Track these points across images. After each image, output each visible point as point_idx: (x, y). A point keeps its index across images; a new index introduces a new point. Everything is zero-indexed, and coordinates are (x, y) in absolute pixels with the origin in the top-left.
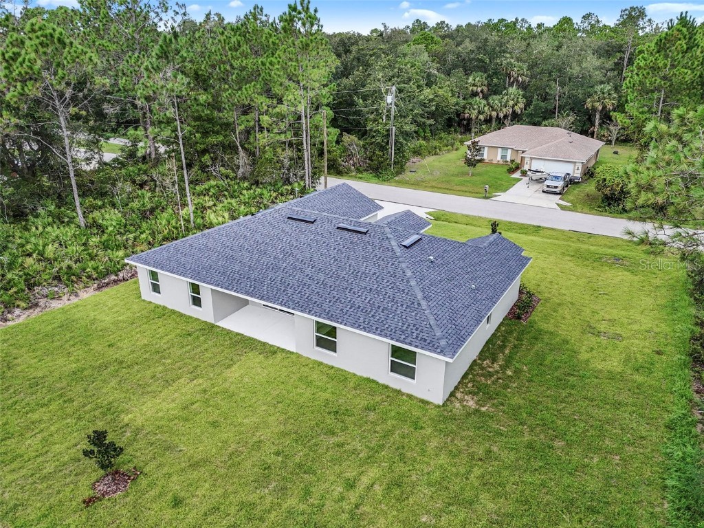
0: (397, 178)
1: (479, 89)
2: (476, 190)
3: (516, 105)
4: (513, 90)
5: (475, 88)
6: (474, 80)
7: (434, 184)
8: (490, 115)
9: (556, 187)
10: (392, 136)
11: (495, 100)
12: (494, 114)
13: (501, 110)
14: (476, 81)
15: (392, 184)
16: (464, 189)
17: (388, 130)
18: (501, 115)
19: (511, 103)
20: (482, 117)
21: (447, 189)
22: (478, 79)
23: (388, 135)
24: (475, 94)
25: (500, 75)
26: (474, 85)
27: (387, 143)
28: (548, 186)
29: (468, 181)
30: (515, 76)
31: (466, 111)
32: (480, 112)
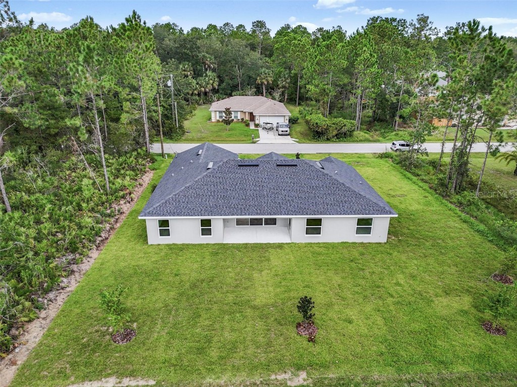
0: (183, 138)
1: (189, 73)
2: (242, 139)
3: (214, 83)
6: (184, 67)
9: (287, 131)
13: (206, 86)
14: (186, 68)
16: (233, 139)
18: (208, 90)
21: (224, 141)
22: (186, 66)
24: (186, 76)
26: (184, 71)
28: (282, 131)
29: (231, 134)
30: (209, 64)
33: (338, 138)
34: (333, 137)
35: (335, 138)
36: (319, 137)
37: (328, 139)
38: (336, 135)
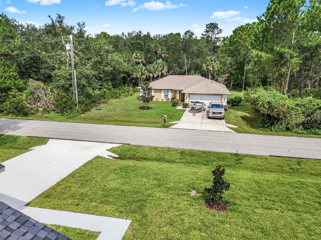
0: (82, 115)
1: (140, 61)
2: (155, 121)
3: (163, 70)
4: (160, 61)
5: (137, 60)
6: (137, 55)
7: (116, 118)
8: (149, 76)
9: (221, 113)
10: (74, 79)
11: (151, 67)
12: (151, 75)
13: (155, 72)
14: (138, 56)
15: (78, 121)
16: (144, 120)
17: (70, 75)
18: (155, 76)
19: (160, 69)
20: (144, 77)
21: (129, 121)
22: (139, 54)
23: (71, 79)
24: (138, 63)
25: (152, 52)
26: (136, 58)
27: (71, 85)
28: (214, 113)
29: (146, 114)
30: (160, 53)
31: (134, 73)
32: (142, 74)
33: (306, 128)
34: (297, 125)
35: (301, 127)
36: (272, 124)
37: (288, 129)
38: (303, 124)
